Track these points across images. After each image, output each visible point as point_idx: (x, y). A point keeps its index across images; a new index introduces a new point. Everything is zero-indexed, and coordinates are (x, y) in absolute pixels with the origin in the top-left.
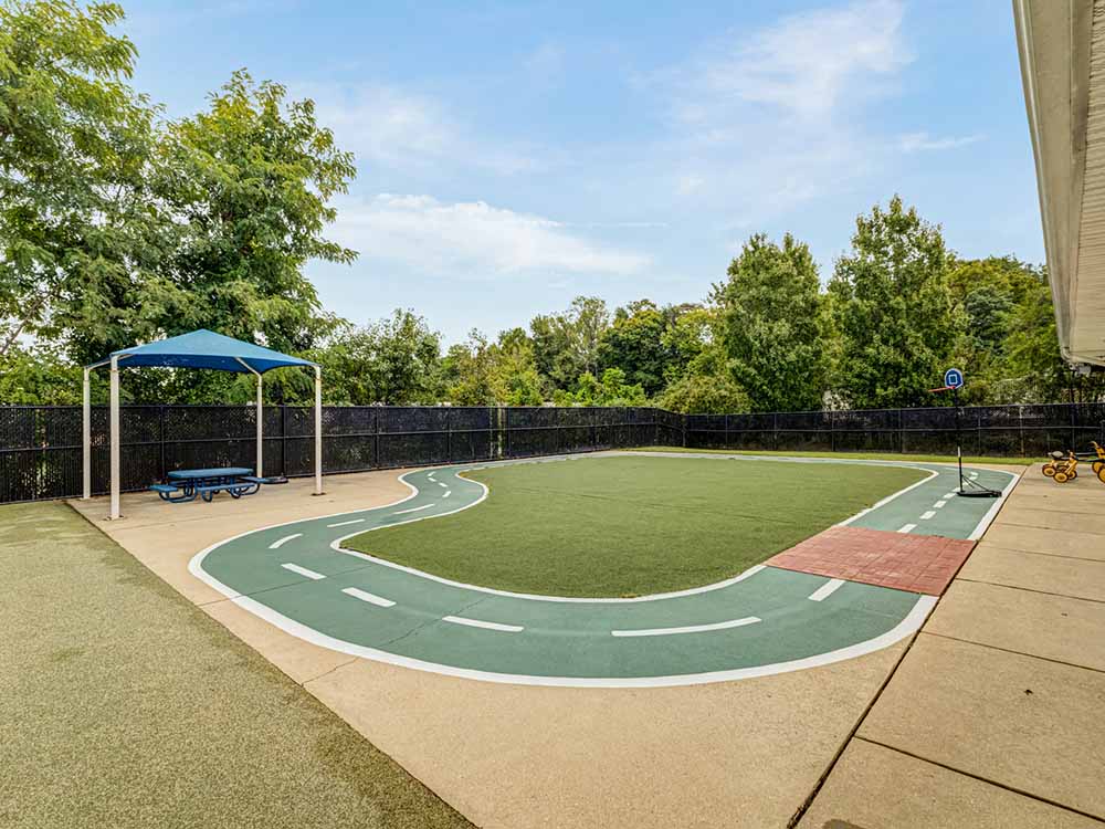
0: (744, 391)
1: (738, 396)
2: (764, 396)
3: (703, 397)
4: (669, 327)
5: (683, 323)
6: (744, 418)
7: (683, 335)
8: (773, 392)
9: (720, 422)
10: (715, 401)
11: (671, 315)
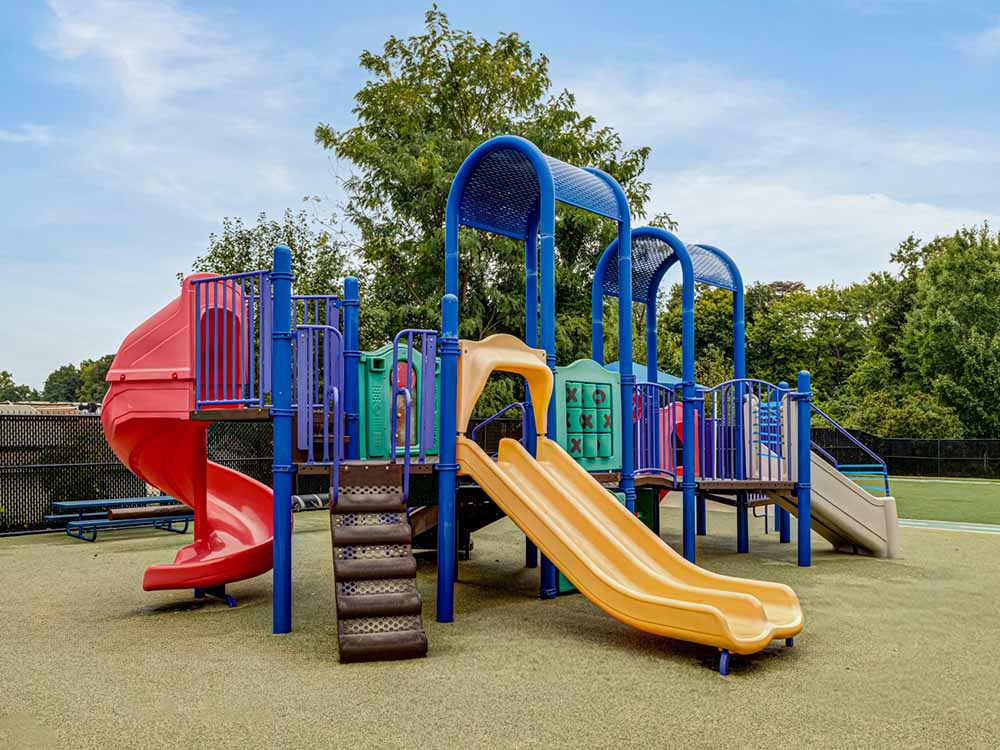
0: (955, 412)
1: (948, 419)
2: (978, 418)
3: (907, 418)
4: (757, 316)
5: (778, 310)
6: (955, 444)
7: (776, 327)
8: (989, 414)
9: (930, 448)
10: (922, 424)
11: (760, 297)
